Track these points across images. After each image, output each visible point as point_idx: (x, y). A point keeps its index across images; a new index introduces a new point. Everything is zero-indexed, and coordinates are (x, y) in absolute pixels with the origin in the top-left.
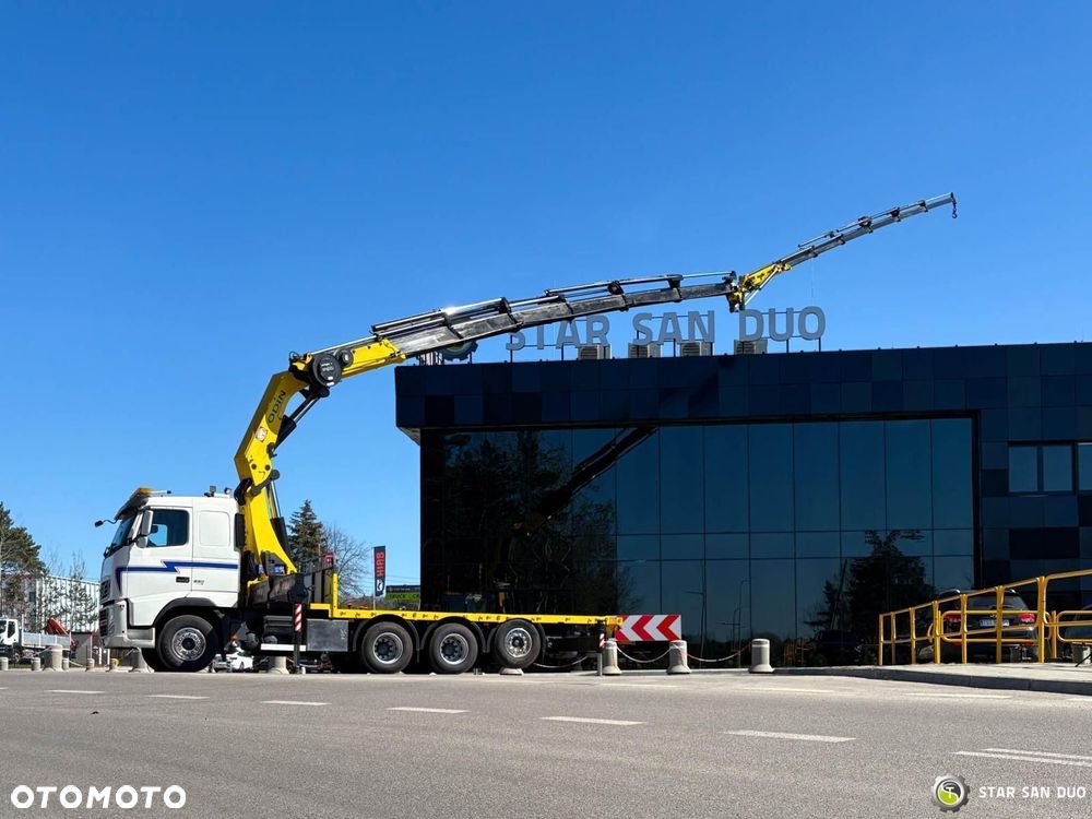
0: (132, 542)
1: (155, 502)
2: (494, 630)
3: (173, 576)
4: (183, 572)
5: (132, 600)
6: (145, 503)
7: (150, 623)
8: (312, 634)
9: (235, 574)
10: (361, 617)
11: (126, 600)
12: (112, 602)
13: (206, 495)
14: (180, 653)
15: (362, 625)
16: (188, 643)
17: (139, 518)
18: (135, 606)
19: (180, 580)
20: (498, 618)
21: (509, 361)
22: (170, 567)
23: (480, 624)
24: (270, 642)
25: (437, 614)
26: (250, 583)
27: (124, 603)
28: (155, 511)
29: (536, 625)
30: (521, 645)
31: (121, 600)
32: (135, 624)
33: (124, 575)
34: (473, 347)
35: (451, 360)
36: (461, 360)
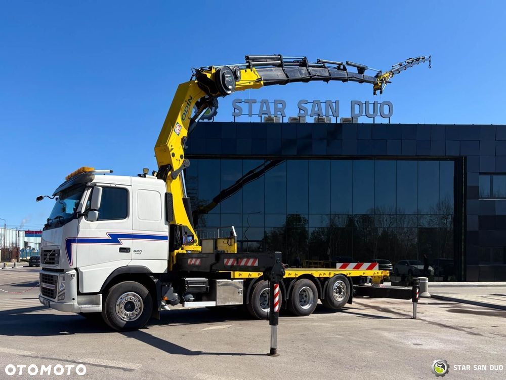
0: (80, 215)
1: (102, 179)
2: (327, 282)
3: (117, 247)
4: (125, 243)
5: (81, 269)
6: (91, 180)
7: (98, 290)
8: (220, 291)
9: (166, 244)
10: (252, 277)
11: (76, 269)
12: (62, 271)
13: (140, 176)
14: (123, 316)
15: (252, 282)
16: (130, 306)
17: (87, 193)
18: (84, 276)
19: (123, 250)
21: (233, 121)
22: (114, 238)
23: (319, 278)
27: (74, 272)
28: (103, 187)
29: (348, 278)
30: (340, 292)
31: (71, 269)
32: (85, 291)
33: (74, 246)
34: (215, 113)
35: (203, 120)
36: (208, 120)
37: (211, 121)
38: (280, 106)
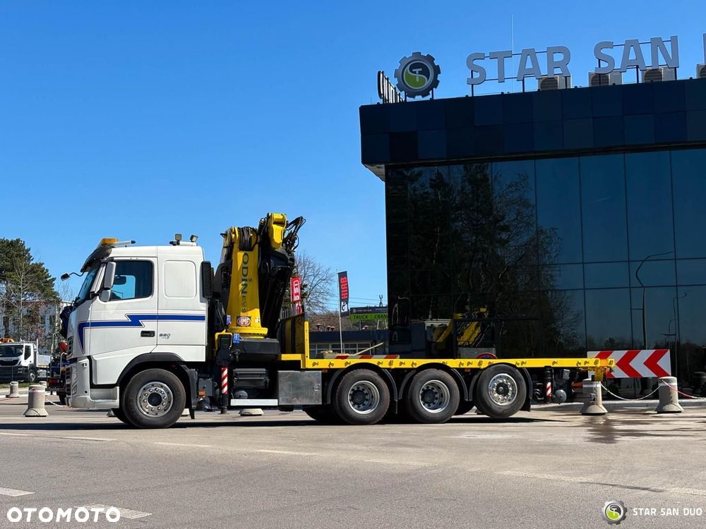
0: (94, 295)
1: (119, 253)
2: (476, 377)
3: (138, 330)
4: (148, 325)
5: (95, 357)
6: (108, 254)
7: (114, 381)
8: (283, 385)
9: (202, 327)
10: (334, 367)
11: (89, 357)
12: (75, 360)
13: (172, 243)
14: (146, 410)
15: (337, 374)
16: (155, 399)
17: (102, 270)
18: (99, 365)
19: (145, 334)
20: (480, 364)
21: (470, 95)
22: (135, 320)
24: (240, 397)
25: (415, 361)
26: (217, 334)
27: (87, 361)
28: (118, 262)
29: (521, 369)
30: (505, 393)
31: (84, 358)
32: (99, 383)
33: (88, 332)
34: (435, 84)
35: (414, 97)
36: (423, 97)
37: (428, 98)
38: (558, 57)
